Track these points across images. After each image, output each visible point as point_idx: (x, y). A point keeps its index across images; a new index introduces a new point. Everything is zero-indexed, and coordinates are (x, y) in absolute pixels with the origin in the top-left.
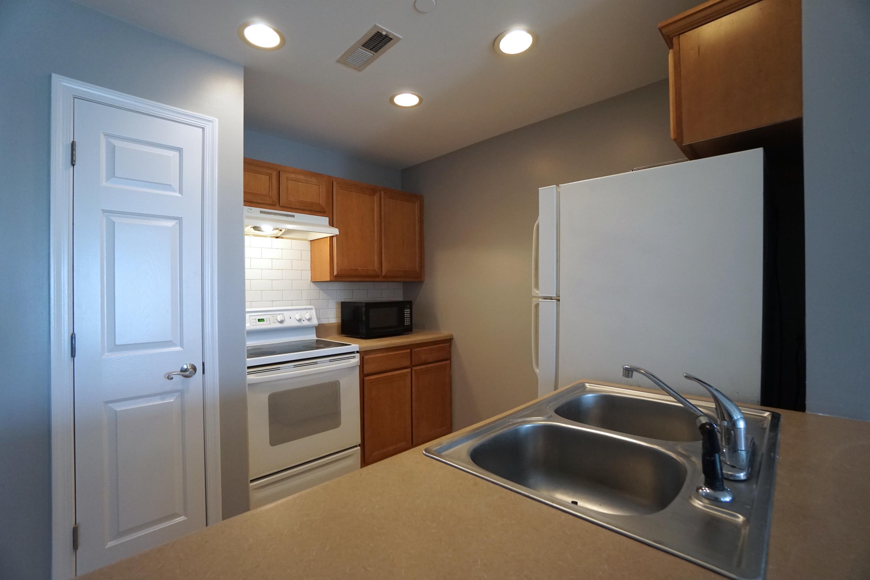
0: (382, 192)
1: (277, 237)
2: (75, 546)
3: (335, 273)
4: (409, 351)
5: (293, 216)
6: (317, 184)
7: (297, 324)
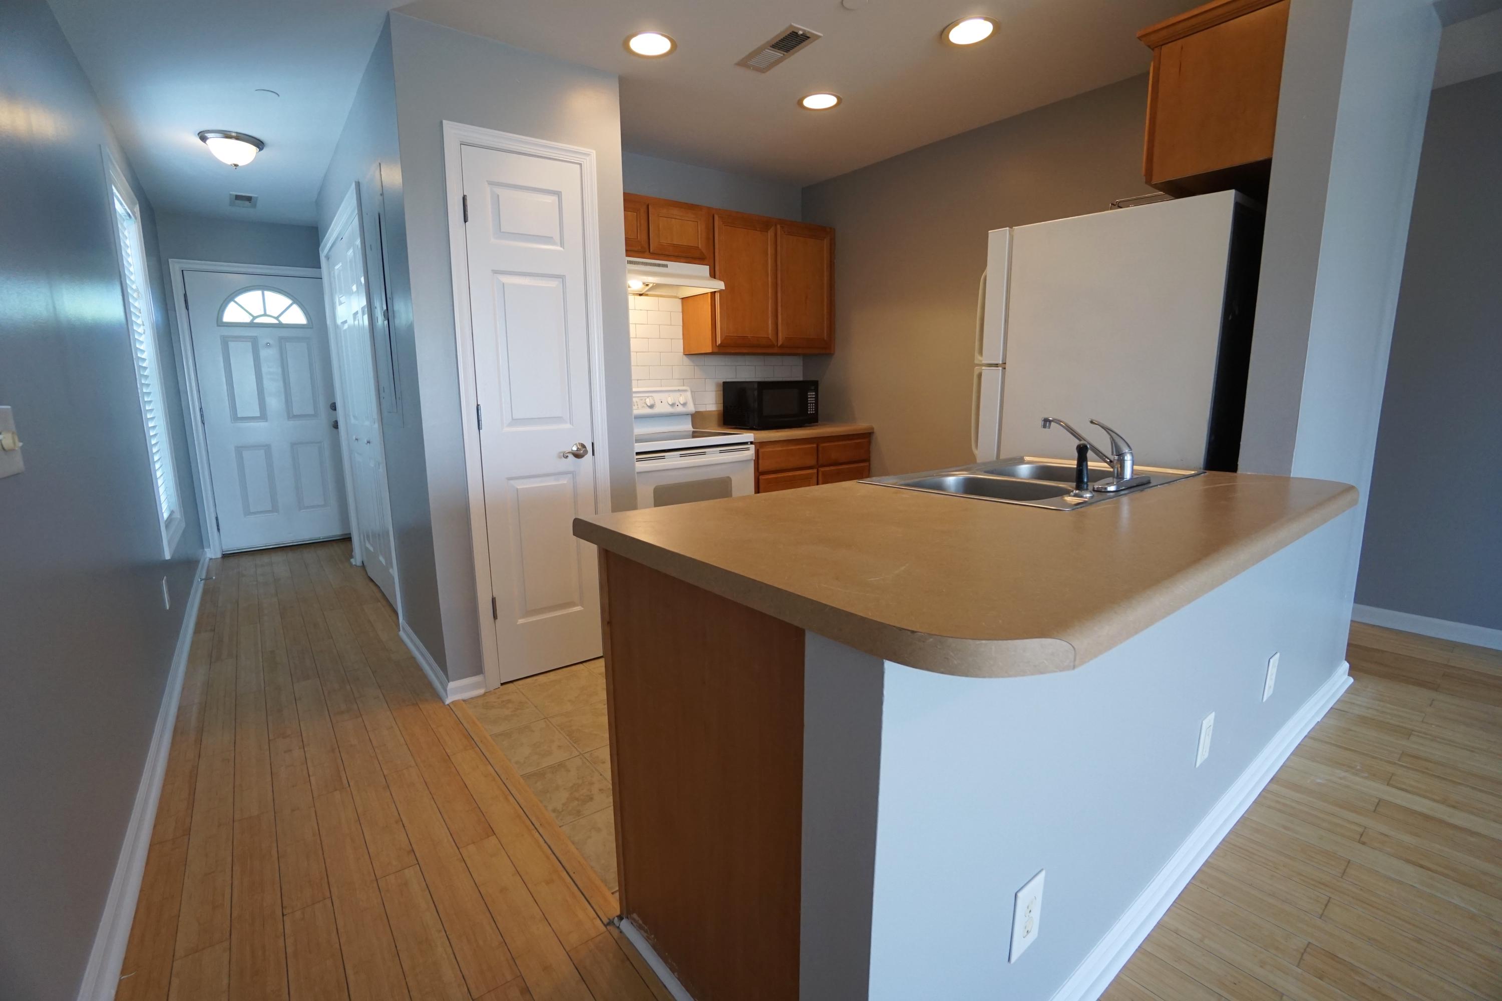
0: (779, 227)
1: (641, 295)
2: (495, 617)
3: (719, 342)
4: (815, 445)
5: (666, 266)
6: (693, 220)
7: (670, 410)
